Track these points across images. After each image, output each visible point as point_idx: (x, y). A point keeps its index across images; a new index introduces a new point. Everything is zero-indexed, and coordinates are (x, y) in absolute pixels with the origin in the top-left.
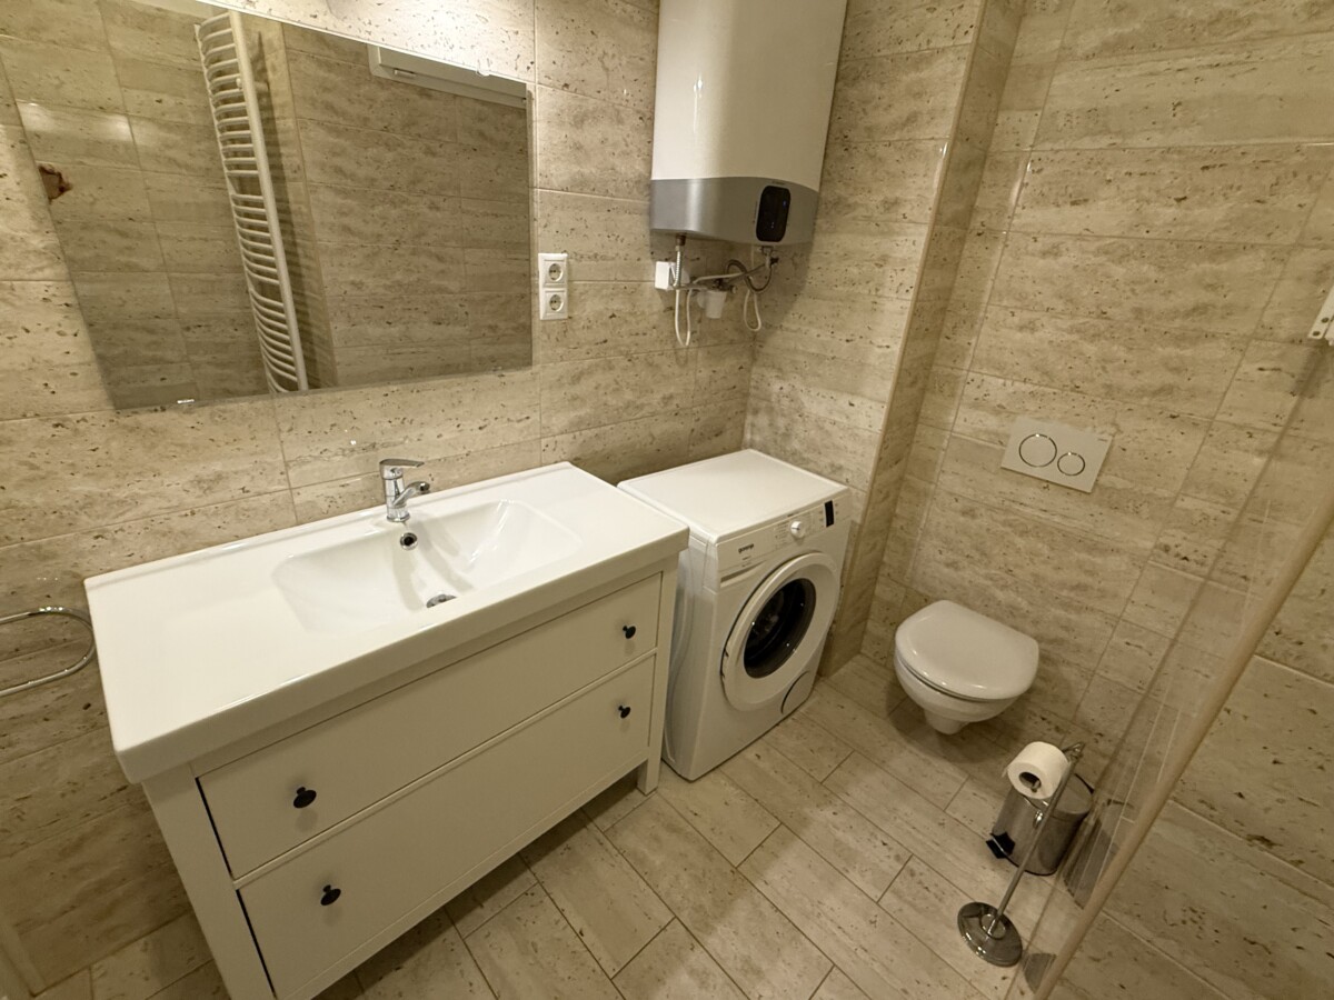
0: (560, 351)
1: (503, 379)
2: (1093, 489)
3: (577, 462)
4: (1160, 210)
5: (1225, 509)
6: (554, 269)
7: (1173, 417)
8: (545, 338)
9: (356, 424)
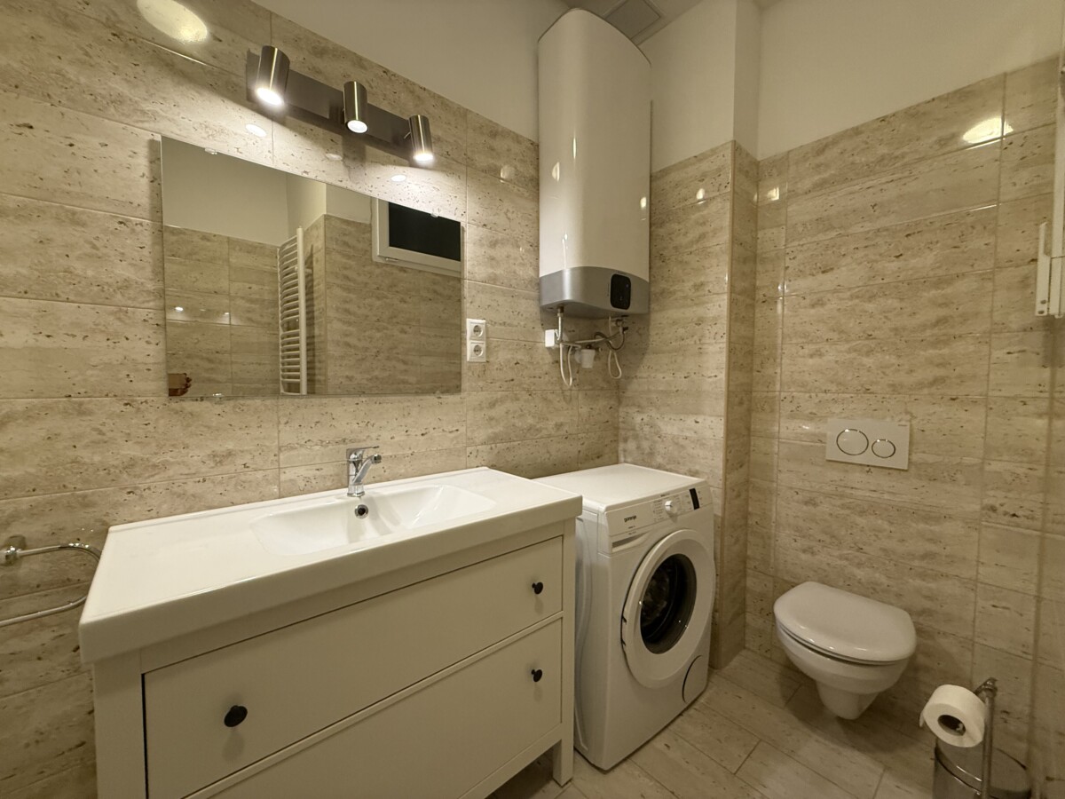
0: (481, 384)
1: (440, 400)
2: (909, 466)
3: (493, 467)
4: (886, 265)
5: (1031, 466)
6: (477, 329)
7: (953, 399)
8: (470, 374)
9: (334, 423)
